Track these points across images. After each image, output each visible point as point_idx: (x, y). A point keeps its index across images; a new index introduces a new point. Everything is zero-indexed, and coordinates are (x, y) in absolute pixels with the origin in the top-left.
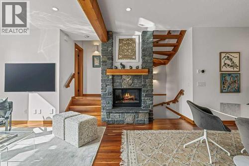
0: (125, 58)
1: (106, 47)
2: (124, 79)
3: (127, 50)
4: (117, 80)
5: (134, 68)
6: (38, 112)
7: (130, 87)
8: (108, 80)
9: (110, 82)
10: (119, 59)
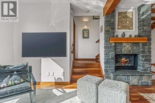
0: (123, 28)
1: (109, 19)
2: (124, 46)
3: (126, 22)
4: (119, 47)
5: (133, 36)
6: (51, 74)
7: (129, 53)
8: (111, 47)
9: (113, 49)
10: (118, 29)
